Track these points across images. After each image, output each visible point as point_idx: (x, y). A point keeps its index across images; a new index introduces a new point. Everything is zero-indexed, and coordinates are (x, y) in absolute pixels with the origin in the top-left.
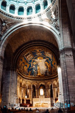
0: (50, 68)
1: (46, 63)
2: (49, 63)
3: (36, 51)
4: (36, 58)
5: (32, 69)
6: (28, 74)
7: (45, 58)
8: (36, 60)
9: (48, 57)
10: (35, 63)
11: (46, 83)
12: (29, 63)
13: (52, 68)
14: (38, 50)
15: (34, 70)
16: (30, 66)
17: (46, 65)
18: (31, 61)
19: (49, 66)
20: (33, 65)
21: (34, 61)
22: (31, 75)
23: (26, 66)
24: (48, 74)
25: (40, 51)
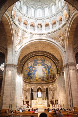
0: (46, 74)
1: (44, 69)
2: (46, 69)
3: (38, 59)
4: (36, 65)
5: (31, 74)
6: (27, 79)
7: (43, 65)
8: (35, 66)
9: (46, 65)
10: (34, 69)
11: (43, 87)
12: (29, 69)
13: (48, 74)
14: (39, 59)
15: (33, 75)
16: (30, 71)
17: (43, 71)
18: (31, 67)
19: (46, 72)
20: (32, 70)
21: (33, 67)
22: (30, 79)
23: (27, 71)
24: (45, 79)
25: (41, 59)
